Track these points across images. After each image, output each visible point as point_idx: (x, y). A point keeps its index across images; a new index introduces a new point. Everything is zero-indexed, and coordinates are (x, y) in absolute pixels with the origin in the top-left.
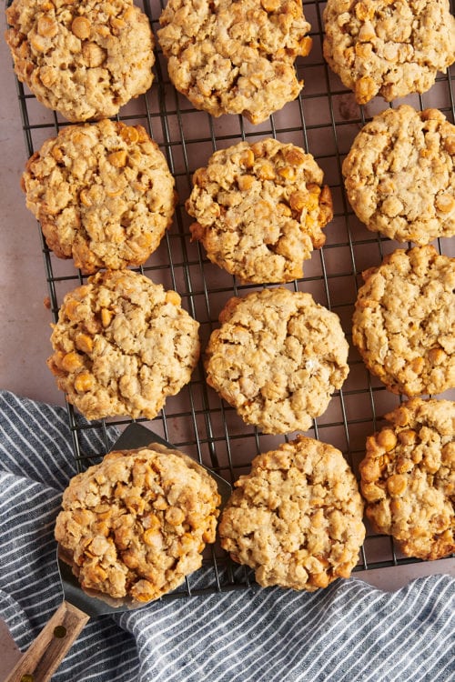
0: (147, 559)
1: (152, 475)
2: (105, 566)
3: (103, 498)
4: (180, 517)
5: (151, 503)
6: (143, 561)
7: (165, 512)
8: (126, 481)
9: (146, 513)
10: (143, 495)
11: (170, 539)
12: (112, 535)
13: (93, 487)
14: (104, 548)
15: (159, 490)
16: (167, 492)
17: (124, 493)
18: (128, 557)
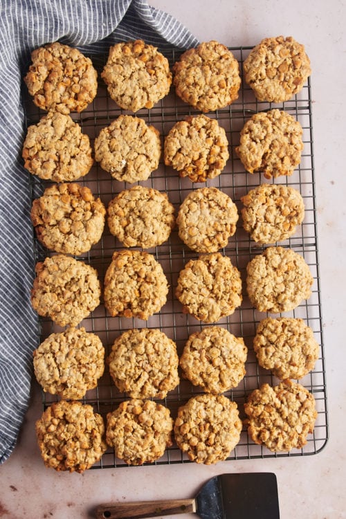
0: (52, 92)
1: (84, 68)
2: (37, 78)
3: (61, 57)
4: (77, 90)
5: (74, 76)
6: (51, 90)
7: (75, 83)
8: (74, 60)
9: (69, 77)
10: (74, 71)
11: (67, 94)
12: (50, 71)
13: (61, 50)
14: (44, 71)
15: (80, 74)
16: (82, 78)
17: (69, 63)
18: (48, 84)
